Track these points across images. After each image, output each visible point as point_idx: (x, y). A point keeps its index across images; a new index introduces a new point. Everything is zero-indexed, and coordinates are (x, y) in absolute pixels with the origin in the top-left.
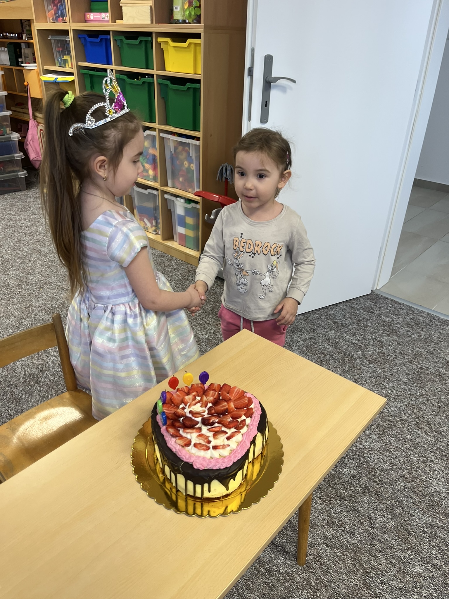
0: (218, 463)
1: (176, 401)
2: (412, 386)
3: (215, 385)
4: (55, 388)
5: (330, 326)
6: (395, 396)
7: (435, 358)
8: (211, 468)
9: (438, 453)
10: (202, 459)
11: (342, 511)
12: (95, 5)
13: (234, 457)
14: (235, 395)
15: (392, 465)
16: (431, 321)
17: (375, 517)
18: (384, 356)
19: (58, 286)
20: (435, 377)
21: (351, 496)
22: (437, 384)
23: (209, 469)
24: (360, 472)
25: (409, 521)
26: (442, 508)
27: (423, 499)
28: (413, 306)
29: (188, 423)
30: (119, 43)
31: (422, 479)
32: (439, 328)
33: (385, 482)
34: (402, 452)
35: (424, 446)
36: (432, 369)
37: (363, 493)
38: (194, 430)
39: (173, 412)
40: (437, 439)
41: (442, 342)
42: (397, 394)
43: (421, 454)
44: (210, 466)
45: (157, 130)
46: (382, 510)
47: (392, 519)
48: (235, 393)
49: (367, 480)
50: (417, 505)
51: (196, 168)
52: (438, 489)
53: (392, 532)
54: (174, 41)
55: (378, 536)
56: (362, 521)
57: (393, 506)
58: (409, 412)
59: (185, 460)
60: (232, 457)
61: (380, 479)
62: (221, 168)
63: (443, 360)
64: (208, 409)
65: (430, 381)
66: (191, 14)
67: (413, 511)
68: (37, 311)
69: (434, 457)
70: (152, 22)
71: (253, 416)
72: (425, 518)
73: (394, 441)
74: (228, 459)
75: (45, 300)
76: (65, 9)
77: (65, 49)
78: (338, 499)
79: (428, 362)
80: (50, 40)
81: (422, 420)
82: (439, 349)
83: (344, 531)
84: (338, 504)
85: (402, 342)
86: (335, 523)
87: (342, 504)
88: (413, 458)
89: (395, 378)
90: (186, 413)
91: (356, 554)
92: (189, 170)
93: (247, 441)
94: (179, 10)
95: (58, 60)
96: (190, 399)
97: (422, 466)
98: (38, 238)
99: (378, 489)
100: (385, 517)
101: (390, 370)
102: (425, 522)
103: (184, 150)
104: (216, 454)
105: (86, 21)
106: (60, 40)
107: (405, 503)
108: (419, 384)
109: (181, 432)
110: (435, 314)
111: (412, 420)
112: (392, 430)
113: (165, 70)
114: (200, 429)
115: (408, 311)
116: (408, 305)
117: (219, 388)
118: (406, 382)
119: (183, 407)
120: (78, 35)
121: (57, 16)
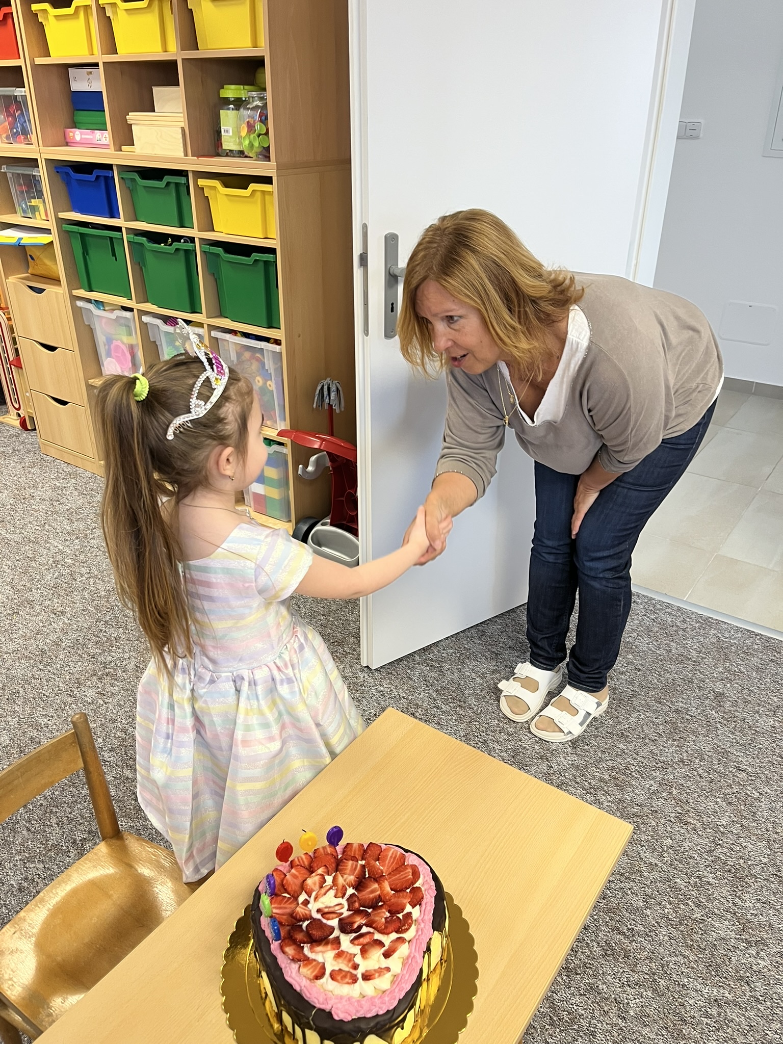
0: (375, 1006)
1: (292, 888)
2: (666, 745)
3: (354, 846)
4: (57, 812)
5: (522, 646)
6: (640, 767)
7: (697, 690)
8: (363, 1016)
9: (717, 867)
10: (346, 1001)
11: (573, 994)
12: (82, 116)
13: (399, 990)
14: (389, 863)
15: (647, 898)
16: (684, 621)
17: (626, 999)
18: (615, 694)
19: (45, 607)
20: (699, 725)
21: (585, 965)
22: (704, 739)
23: (359, 1018)
24: (595, 917)
25: (682, 999)
26: (731, 968)
27: (700, 956)
28: (653, 597)
29: (316, 933)
30: (130, 184)
31: (697, 918)
32: (698, 634)
33: (637, 932)
34: (660, 872)
35: (694, 857)
36: (694, 712)
37: (604, 957)
38: (329, 947)
39: (288, 911)
40: (714, 841)
41: (705, 658)
42: (642, 763)
43: (691, 871)
44: (361, 1013)
45: (205, 326)
46: (637, 984)
47: (653, 998)
48: (390, 860)
49: (609, 932)
50: (693, 968)
51: (277, 388)
52: (723, 934)
53: (655, 1021)
54: (226, 186)
55: (634, 1032)
56: (606, 1009)
57: (654, 974)
58: (664, 795)
59: (318, 1006)
60: (397, 990)
61: (629, 926)
62: (319, 388)
63: (710, 693)
64: (348, 900)
65: (693, 732)
66: (253, 145)
67: (686, 980)
68: (10, 661)
69: (711, 875)
70: (186, 155)
71: (423, 903)
72: (707, 989)
73: (645, 852)
74: (390, 996)
75: (24, 637)
76: (29, 121)
78: (565, 973)
79: (686, 698)
80: (5, 173)
81: (687, 808)
82: (701, 673)
83: (578, 1031)
84: (565, 982)
85: (642, 665)
86: (563, 1018)
87: (572, 982)
89: (637, 733)
90: (311, 911)
92: (265, 391)
93: (417, 955)
94: (231, 134)
95: (20, 206)
96: (315, 884)
97: (695, 894)
99: (627, 946)
100: (642, 997)
101: (628, 719)
102: (707, 996)
103: (253, 357)
104: (368, 988)
105: (67, 144)
106: (23, 175)
107: (673, 967)
108: (675, 740)
109: (306, 950)
110: (689, 608)
111: (670, 810)
112: (641, 831)
113: (214, 231)
114: (337, 941)
115: (646, 607)
116: (645, 594)
117: (362, 852)
118: (655, 740)
119: (306, 900)
120: (56, 168)
121: (15, 134)
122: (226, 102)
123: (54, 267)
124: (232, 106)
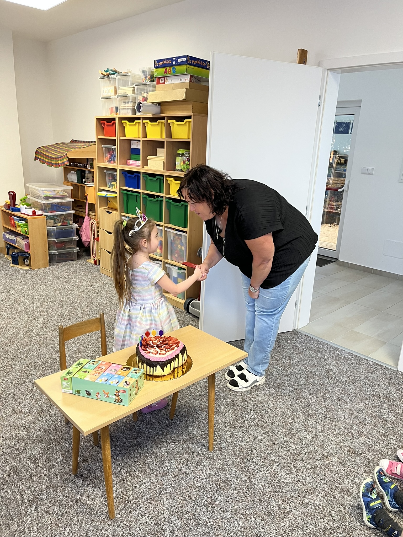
2: (302, 380)
6: (289, 384)
7: (322, 367)
9: (304, 411)
10: (154, 358)
11: (240, 432)
12: (134, 156)
15: (275, 415)
17: (257, 436)
18: (290, 364)
20: (317, 376)
21: (247, 426)
22: (317, 380)
23: (156, 361)
25: (276, 439)
26: (297, 435)
27: (287, 431)
29: (151, 346)
30: (145, 178)
31: (290, 422)
32: (331, 352)
33: (268, 422)
34: (283, 410)
35: (297, 408)
36: (317, 373)
37: (254, 425)
38: (153, 349)
40: (306, 405)
41: (330, 359)
42: (291, 383)
43: (294, 411)
45: (164, 226)
47: (266, 437)
48: (174, 339)
50: (283, 433)
51: (185, 249)
54: (175, 180)
57: (269, 432)
59: (147, 358)
62: (199, 249)
64: (160, 343)
67: (279, 435)
70: (164, 170)
71: (179, 347)
74: (165, 359)
76: (116, 157)
77: (113, 178)
79: (316, 369)
80: (105, 173)
85: (304, 358)
86: (234, 436)
87: (241, 429)
88: (288, 413)
90: (151, 343)
91: (241, 449)
92: (181, 250)
94: (179, 164)
95: (108, 184)
97: (293, 417)
98: (83, 289)
99: (263, 424)
100: (263, 436)
101: (291, 371)
102: (285, 440)
103: (178, 238)
104: (160, 356)
105: (127, 165)
106: (111, 174)
107: (276, 431)
108: (306, 379)
109: (147, 349)
110: (331, 344)
111: (295, 396)
113: (170, 194)
115: (315, 342)
116: (316, 338)
120: (122, 172)
121: (110, 160)
122: (179, 154)
123: (116, 205)
124: (180, 156)
